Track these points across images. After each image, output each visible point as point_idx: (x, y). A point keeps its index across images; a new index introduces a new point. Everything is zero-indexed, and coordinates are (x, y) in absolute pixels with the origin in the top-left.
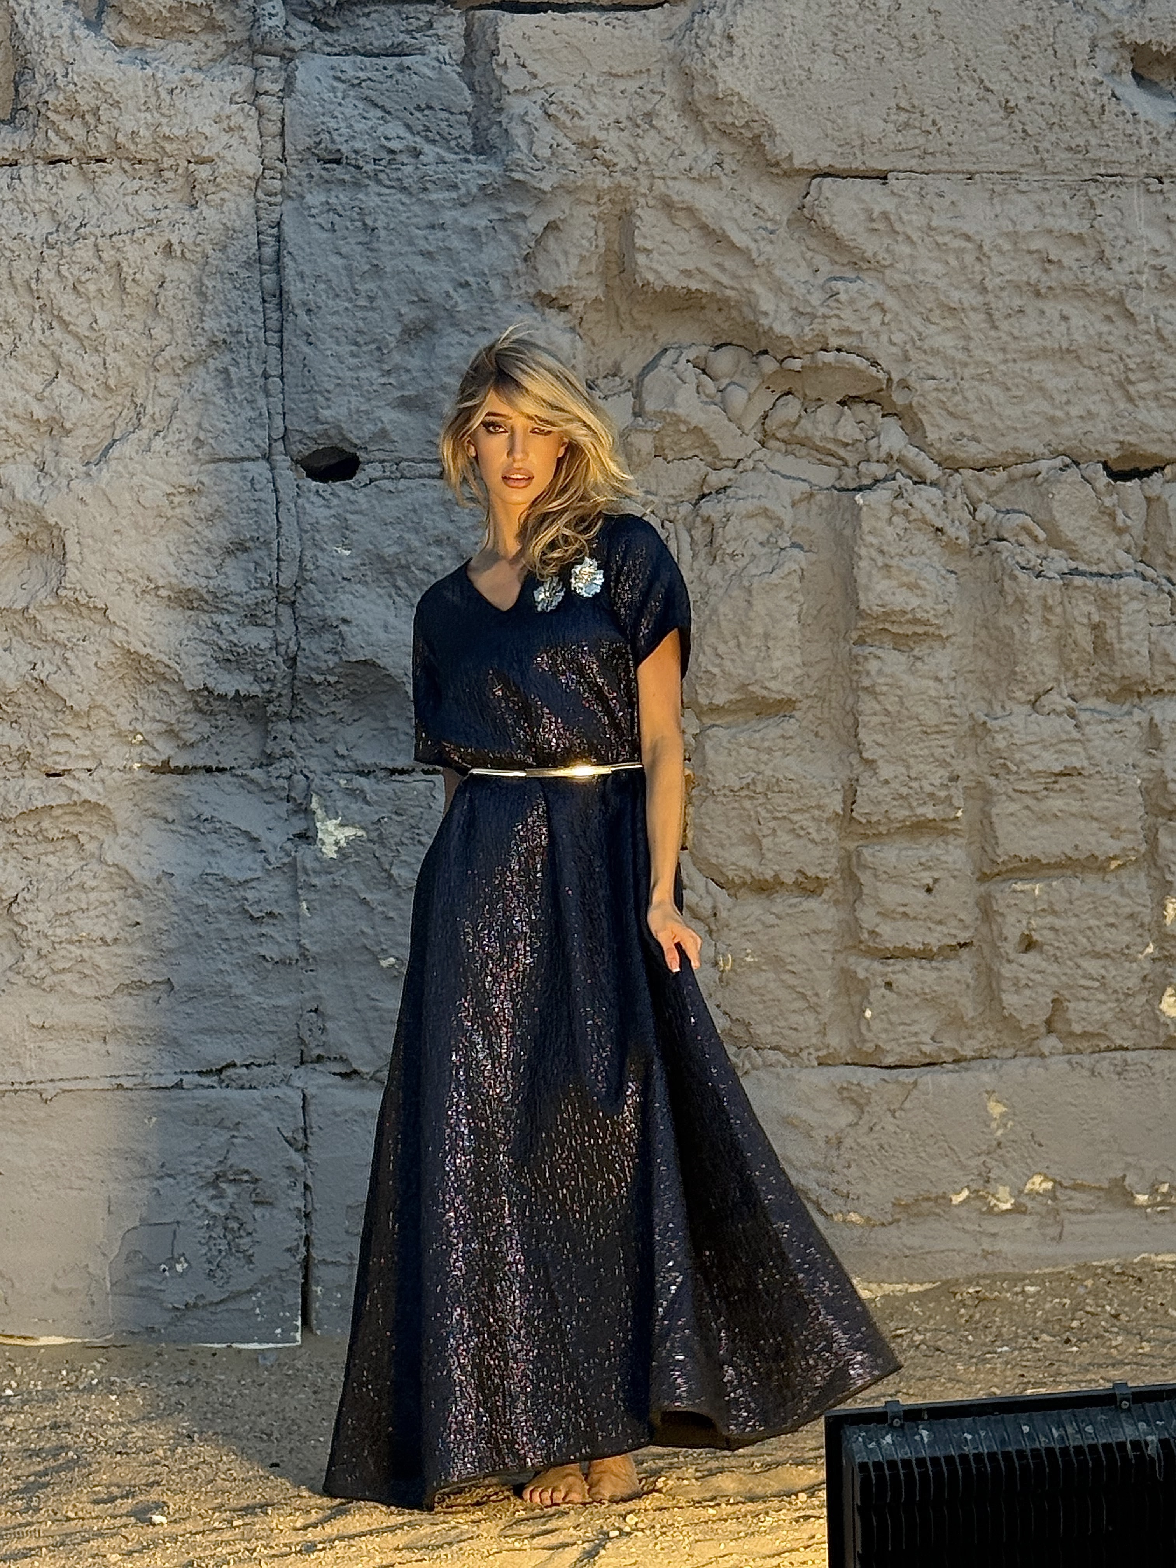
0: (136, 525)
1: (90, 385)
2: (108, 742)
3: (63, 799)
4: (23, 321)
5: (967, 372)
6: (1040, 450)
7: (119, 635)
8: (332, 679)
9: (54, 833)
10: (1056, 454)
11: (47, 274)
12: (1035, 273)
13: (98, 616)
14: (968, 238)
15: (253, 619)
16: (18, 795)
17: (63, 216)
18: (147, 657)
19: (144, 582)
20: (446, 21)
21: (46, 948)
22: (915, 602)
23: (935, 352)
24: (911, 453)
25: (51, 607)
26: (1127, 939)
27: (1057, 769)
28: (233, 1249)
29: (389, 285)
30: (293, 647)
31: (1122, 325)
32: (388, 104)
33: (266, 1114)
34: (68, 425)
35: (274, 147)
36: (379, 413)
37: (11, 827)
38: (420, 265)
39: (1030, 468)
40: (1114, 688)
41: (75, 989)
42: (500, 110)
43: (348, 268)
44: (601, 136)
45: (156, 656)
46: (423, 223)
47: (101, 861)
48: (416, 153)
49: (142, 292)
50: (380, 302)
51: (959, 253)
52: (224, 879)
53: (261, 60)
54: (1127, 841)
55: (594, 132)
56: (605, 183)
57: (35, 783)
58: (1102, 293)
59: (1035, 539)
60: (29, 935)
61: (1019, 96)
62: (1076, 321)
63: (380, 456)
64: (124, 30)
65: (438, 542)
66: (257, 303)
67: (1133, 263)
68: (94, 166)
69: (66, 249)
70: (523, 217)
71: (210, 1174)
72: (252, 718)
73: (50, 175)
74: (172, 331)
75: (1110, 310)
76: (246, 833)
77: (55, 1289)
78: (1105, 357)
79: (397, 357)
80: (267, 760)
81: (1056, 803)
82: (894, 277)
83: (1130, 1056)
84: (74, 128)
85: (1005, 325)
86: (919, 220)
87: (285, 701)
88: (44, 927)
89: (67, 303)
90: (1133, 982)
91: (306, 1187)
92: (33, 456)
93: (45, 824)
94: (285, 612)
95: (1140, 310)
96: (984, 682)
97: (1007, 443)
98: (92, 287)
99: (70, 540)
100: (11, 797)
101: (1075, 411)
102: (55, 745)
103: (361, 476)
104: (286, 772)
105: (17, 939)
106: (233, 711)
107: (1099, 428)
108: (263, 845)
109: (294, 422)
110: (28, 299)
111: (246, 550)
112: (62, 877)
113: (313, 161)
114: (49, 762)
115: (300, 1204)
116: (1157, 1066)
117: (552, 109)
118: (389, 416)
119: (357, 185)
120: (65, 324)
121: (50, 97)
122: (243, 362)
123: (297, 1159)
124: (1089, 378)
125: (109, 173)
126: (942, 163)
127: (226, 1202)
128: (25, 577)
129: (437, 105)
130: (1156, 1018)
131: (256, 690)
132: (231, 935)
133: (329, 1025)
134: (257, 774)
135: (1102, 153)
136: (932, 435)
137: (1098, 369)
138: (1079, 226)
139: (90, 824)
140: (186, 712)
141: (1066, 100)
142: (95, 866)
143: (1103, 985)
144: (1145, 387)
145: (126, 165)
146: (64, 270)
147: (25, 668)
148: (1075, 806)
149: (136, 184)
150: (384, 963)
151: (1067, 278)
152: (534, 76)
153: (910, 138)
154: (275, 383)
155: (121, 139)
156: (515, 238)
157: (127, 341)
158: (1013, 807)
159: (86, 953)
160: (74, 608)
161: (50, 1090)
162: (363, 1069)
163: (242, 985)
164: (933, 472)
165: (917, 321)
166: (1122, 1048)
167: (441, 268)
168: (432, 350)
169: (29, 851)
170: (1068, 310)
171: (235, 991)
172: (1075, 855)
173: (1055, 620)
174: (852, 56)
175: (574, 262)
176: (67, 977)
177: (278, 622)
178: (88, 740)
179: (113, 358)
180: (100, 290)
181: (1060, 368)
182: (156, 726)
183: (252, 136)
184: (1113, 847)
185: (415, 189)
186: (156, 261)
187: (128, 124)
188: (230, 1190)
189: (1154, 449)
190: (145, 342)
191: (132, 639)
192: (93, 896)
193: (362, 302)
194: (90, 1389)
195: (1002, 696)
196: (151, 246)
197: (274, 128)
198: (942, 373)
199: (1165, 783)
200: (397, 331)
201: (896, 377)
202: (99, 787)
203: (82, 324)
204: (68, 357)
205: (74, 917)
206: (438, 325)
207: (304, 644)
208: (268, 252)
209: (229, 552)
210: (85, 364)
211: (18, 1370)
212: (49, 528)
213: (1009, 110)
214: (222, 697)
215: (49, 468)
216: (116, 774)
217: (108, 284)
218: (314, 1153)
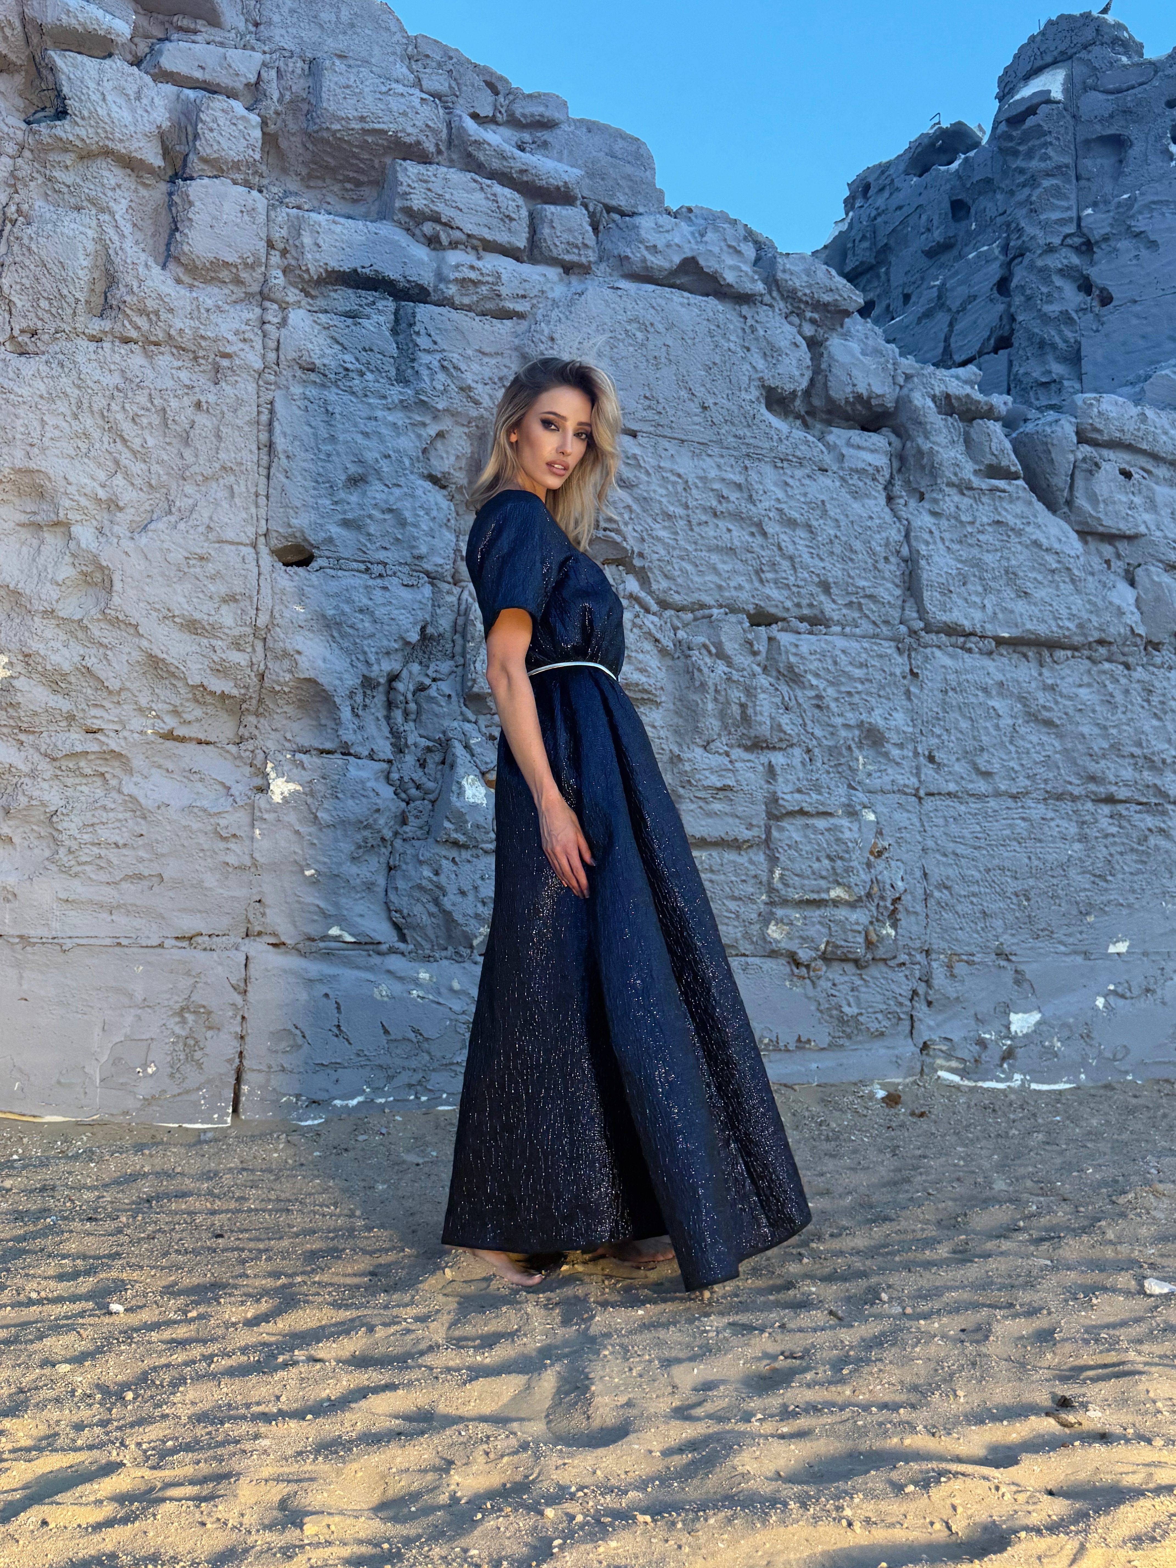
0: (163, 575)
1: (138, 482)
2: (132, 714)
3: (95, 747)
4: (96, 434)
5: (676, 553)
6: (712, 603)
7: (145, 643)
8: (286, 689)
9: (89, 771)
10: (721, 606)
11: (114, 407)
12: (714, 503)
13: (132, 631)
14: (679, 476)
15: (237, 645)
16: (64, 743)
17: (129, 375)
18: (163, 660)
19: (165, 612)
20: (384, 303)
21: (75, 846)
22: (644, 679)
23: (658, 539)
24: (642, 594)
25: (99, 620)
26: (752, 890)
27: (719, 785)
28: (189, 1058)
29: (341, 448)
30: (262, 667)
31: (759, 539)
32: (346, 343)
33: (220, 968)
34: (121, 504)
35: (272, 356)
36: (328, 527)
37: (58, 764)
38: (359, 438)
39: (707, 612)
40: (749, 743)
41: (93, 876)
42: (413, 360)
43: (315, 435)
44: (473, 385)
45: (169, 660)
46: (364, 415)
47: (120, 792)
48: (362, 374)
49: (179, 429)
50: (334, 458)
51: (674, 484)
52: (205, 810)
53: (267, 304)
54: (755, 832)
55: (470, 382)
56: (474, 413)
57: (77, 736)
58: (750, 518)
59: (709, 652)
60: (64, 837)
61: (710, 402)
62: (735, 533)
63: (327, 553)
64: (180, 271)
65: (361, 611)
66: (254, 448)
67: (766, 504)
68: (153, 348)
69: (130, 394)
70: (424, 425)
71: (177, 1007)
72: (230, 712)
73: (123, 349)
74: (196, 456)
75: (754, 529)
76: (222, 783)
77: (59, 1082)
78: (749, 555)
79: (342, 495)
80: (240, 741)
81: (717, 806)
82: (637, 491)
83: (750, 960)
84: (142, 322)
85: (696, 529)
86: (653, 462)
87: (254, 702)
88: (75, 832)
89: (128, 428)
90: (754, 916)
91: (243, 1018)
92: (95, 523)
93: (82, 764)
94: (259, 646)
95: (770, 530)
96: (676, 732)
97: (696, 596)
98: (145, 421)
99: (116, 578)
100: (59, 744)
101: (732, 584)
102: (94, 712)
103: (314, 565)
104: (251, 748)
105: (55, 839)
106: (219, 705)
107: (744, 596)
108: (232, 791)
109: (273, 525)
110: (100, 422)
111: (236, 601)
112: (91, 800)
113: (296, 367)
114: (89, 722)
115: (239, 1029)
116: (765, 967)
117: (445, 363)
118: (335, 530)
119: (323, 386)
120: (124, 441)
121: (128, 298)
122: (242, 482)
123: (238, 999)
124: (740, 566)
125: (162, 353)
126: (667, 432)
127: (187, 1027)
128: (83, 600)
129: (376, 349)
130: (764, 938)
131: (235, 692)
132: (206, 847)
133: (268, 911)
134: (233, 749)
135: (751, 441)
136: (654, 586)
137: (745, 562)
138: (739, 479)
139: (113, 768)
140: (188, 700)
141: (735, 408)
142: (114, 794)
143: (738, 916)
144: (769, 576)
145: (174, 351)
146: (127, 406)
147: (77, 659)
148: (728, 809)
149: (180, 363)
150: (308, 873)
151: (731, 507)
152: (435, 343)
153: (650, 414)
154: (262, 501)
155: (173, 332)
156: (419, 436)
157: (166, 458)
158: (693, 807)
159: (103, 852)
160: (115, 623)
161: (69, 943)
162: (288, 942)
163: (210, 880)
164: (655, 607)
165: (649, 520)
166: (744, 955)
167: (373, 443)
168: (364, 493)
169: (69, 781)
170: (731, 527)
171: (206, 885)
172: (726, 838)
173: (721, 699)
174: (621, 363)
175: (453, 458)
176: (88, 868)
177: (254, 650)
178: (117, 711)
179: (155, 468)
180: (150, 424)
181: (725, 558)
182: (167, 707)
183: (258, 346)
184: (747, 834)
185: (360, 393)
186: (190, 411)
187: (179, 325)
188: (190, 1017)
189: (773, 610)
190: (180, 462)
191: (154, 647)
192: (111, 815)
193: (322, 457)
194: (76, 1157)
195: (688, 741)
196: (186, 401)
197: (272, 345)
198: (663, 552)
199: (777, 800)
200: (343, 478)
201: (636, 550)
202: (123, 744)
203: (136, 443)
204: (124, 462)
205: (97, 827)
206: (370, 478)
207: (269, 665)
208: (264, 418)
209: (225, 601)
210: (137, 468)
211: (25, 1140)
212: (101, 568)
213: (705, 408)
214: (212, 693)
215: (106, 531)
216: (136, 735)
217: (156, 420)
218: (250, 995)
